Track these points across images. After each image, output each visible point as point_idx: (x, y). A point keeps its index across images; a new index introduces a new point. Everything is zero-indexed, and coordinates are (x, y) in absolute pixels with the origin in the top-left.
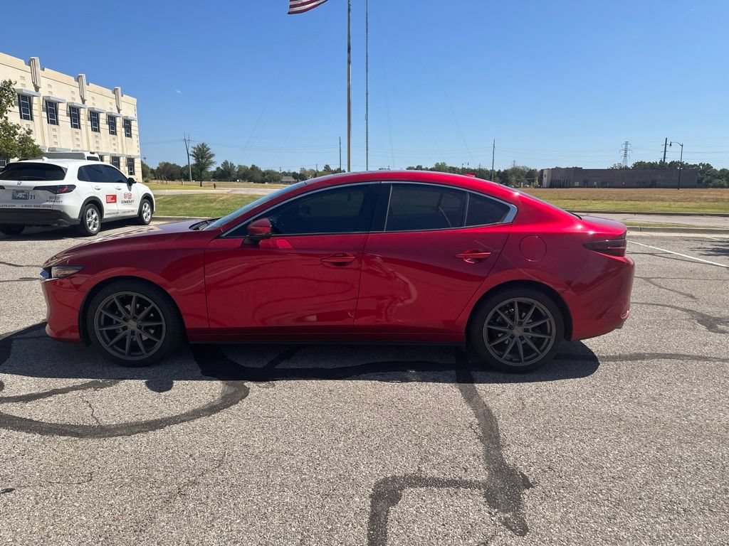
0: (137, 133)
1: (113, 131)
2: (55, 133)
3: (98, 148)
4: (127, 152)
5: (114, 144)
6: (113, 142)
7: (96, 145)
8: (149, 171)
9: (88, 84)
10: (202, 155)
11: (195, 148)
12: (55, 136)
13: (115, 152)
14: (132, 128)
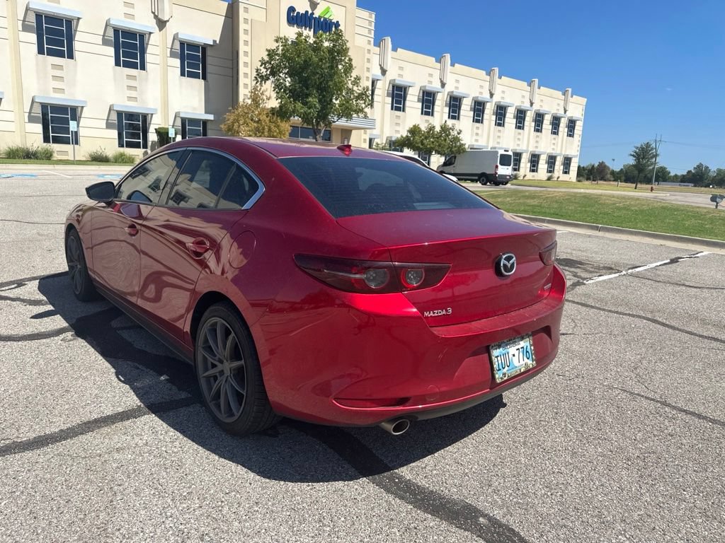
0: (581, 133)
1: (555, 131)
2: (499, 134)
3: (537, 147)
4: (566, 151)
5: (554, 144)
6: (553, 141)
7: (535, 145)
8: (609, 172)
9: (539, 88)
10: (644, 154)
11: (637, 148)
12: (499, 137)
13: (553, 152)
14: (576, 128)
